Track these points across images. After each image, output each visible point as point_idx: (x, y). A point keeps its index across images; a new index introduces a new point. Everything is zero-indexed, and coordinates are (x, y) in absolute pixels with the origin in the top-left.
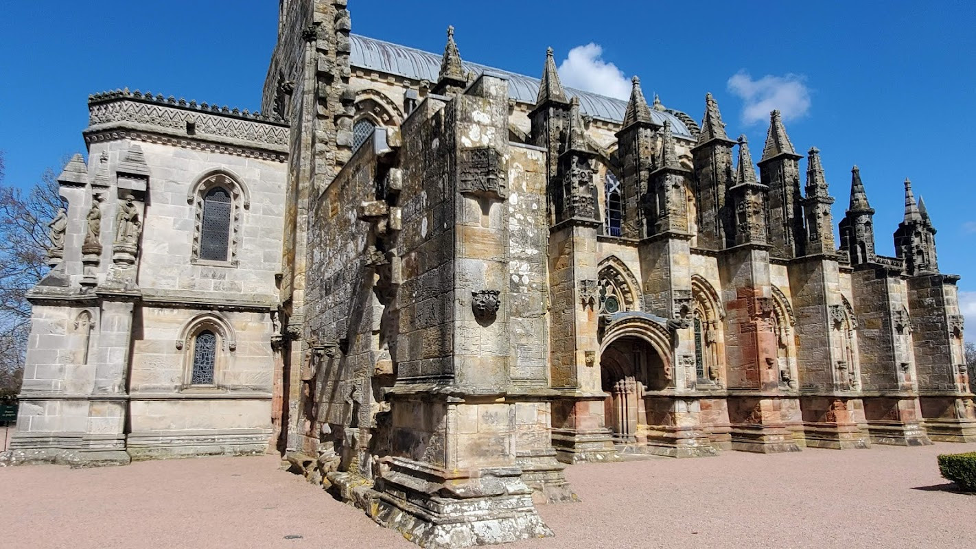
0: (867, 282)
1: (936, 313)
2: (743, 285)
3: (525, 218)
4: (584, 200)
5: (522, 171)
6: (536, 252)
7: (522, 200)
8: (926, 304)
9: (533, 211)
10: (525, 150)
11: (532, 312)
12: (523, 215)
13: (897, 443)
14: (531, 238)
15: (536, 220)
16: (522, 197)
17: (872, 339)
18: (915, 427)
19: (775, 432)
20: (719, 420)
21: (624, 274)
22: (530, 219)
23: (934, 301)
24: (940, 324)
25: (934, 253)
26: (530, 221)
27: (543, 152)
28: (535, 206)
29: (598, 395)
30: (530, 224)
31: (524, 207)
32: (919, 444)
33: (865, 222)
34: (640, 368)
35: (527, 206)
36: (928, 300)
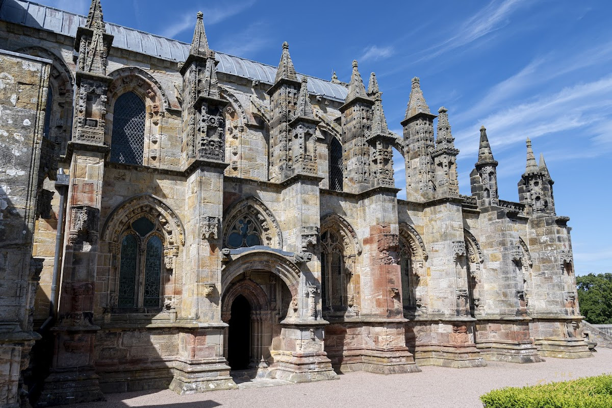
0: (491, 222)
1: (550, 248)
2: (375, 223)
3: (11, 134)
4: (212, 143)
5: (13, 82)
6: (22, 173)
7: (8, 115)
8: (542, 241)
9: (24, 128)
10: (19, 60)
11: (8, 242)
12: (8, 131)
13: (513, 361)
14: (17, 158)
15: (26, 137)
16: (8, 112)
17: (494, 270)
18: (529, 346)
19: (397, 354)
20: (352, 344)
21: (264, 213)
22: (17, 136)
23: (548, 239)
24: (553, 258)
25: (551, 199)
26: (17, 138)
27: (46, 64)
28: (27, 122)
29: (215, 324)
30: (17, 141)
31: (10, 122)
32: (531, 361)
33: (489, 172)
34: (275, 298)
35: (15, 121)
36: (544, 238)
